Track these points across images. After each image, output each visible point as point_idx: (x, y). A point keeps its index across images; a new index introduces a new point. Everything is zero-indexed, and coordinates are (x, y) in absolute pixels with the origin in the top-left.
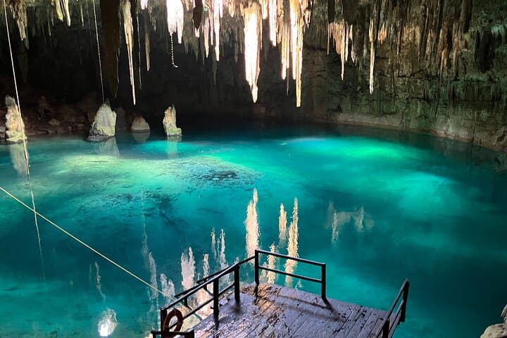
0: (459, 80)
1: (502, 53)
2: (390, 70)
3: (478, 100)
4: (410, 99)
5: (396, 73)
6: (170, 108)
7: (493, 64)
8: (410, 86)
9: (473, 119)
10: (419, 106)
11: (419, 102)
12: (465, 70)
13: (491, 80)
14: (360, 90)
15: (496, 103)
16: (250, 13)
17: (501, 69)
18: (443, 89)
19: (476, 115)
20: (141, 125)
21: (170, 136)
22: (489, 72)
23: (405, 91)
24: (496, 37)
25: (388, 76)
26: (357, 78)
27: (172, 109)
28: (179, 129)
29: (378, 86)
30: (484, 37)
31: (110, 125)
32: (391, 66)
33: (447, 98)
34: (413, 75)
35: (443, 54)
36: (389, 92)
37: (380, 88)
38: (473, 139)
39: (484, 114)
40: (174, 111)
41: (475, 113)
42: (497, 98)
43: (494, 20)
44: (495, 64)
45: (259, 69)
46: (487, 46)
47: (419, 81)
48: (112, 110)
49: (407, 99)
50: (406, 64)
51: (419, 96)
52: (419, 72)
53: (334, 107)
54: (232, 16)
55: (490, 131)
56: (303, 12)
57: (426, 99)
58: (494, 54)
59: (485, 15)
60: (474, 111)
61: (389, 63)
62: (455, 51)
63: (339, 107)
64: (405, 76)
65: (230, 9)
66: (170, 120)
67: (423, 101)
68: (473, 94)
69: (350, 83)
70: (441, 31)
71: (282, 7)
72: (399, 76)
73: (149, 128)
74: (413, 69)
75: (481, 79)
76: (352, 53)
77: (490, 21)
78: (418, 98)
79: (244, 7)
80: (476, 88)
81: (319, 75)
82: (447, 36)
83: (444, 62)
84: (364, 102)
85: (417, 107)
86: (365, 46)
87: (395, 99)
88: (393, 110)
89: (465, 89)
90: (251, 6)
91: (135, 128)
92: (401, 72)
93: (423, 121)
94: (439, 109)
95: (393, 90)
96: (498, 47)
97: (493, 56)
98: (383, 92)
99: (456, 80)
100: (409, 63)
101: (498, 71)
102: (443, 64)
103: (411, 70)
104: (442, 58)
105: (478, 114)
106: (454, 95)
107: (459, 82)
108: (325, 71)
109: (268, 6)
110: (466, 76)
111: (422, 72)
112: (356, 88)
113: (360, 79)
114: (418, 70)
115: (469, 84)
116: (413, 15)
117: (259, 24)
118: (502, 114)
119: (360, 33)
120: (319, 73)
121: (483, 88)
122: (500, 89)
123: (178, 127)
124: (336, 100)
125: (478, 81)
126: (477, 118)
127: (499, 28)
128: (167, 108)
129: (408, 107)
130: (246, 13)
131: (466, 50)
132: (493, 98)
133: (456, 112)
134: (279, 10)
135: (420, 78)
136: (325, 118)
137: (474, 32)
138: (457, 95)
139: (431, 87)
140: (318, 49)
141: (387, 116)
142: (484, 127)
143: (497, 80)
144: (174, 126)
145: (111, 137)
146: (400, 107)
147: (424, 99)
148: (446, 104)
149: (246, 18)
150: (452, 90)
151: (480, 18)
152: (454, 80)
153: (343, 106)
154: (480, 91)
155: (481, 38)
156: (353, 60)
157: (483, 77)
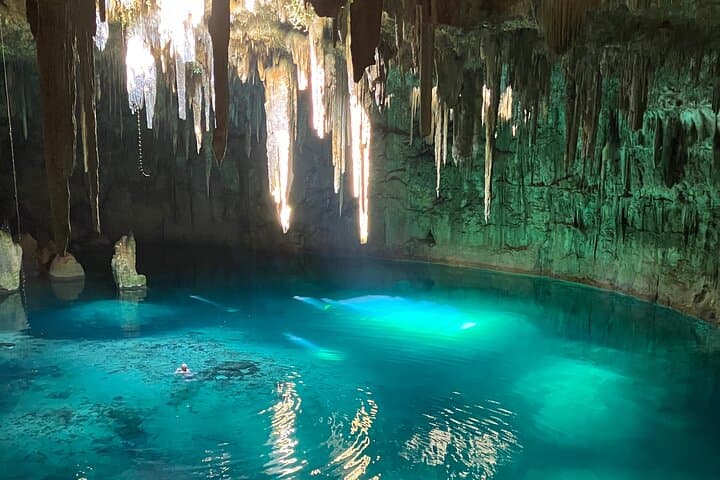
0: (631, 196)
1: (697, 155)
2: (517, 173)
3: (663, 231)
4: (552, 225)
5: (528, 179)
6: (125, 238)
7: (684, 173)
8: (550, 201)
9: (656, 263)
10: (567, 236)
11: (566, 230)
12: (641, 179)
13: (681, 198)
14: (467, 205)
15: (690, 237)
16: (276, 77)
17: (697, 182)
18: (605, 210)
19: (660, 256)
20: (69, 268)
21: (124, 289)
22: (679, 186)
23: (543, 211)
24: (689, 129)
25: (515, 183)
26: (461, 185)
27: (128, 240)
28: (142, 276)
29: (497, 200)
30: (670, 127)
31: (10, 270)
32: (520, 167)
33: (613, 224)
34: (555, 182)
35: (604, 151)
36: (516, 211)
37: (501, 204)
38: (657, 296)
39: (673, 255)
40: (133, 242)
41: (659, 252)
42: (692, 230)
43: (684, 101)
44: (687, 173)
45: (292, 175)
46: (675, 143)
47: (566, 193)
48: (15, 241)
49: (548, 224)
50: (545, 163)
51: (567, 220)
52: (567, 178)
53: (422, 235)
54: (244, 79)
55: (683, 284)
56: (370, 86)
57: (579, 224)
58: (686, 156)
59: (669, 92)
60: (656, 248)
61: (516, 161)
62: (624, 148)
63: (430, 234)
64: (542, 184)
65: (239, 69)
66: (124, 261)
67: (573, 228)
68: (655, 220)
69: (449, 194)
70: (601, 115)
71: (333, 70)
72: (532, 184)
73: (83, 273)
74: (555, 171)
75: (666, 195)
76: (454, 150)
77: (679, 103)
78: (564, 223)
79: (265, 67)
80: (659, 210)
81: (393, 178)
82: (610, 124)
83: (606, 165)
84: (473, 227)
85: (564, 239)
86: (475, 139)
87: (526, 224)
88: (524, 242)
89: (643, 211)
90: (278, 65)
91: (56, 273)
92: (535, 177)
93: (574, 262)
94: (600, 243)
95: (522, 209)
96: (691, 145)
97: (684, 159)
98: (505, 211)
99: (627, 195)
100: (549, 162)
101: (692, 185)
102: (606, 168)
103: (553, 174)
104: (604, 159)
105: (663, 254)
106: (624, 221)
107: (632, 200)
108: (404, 170)
109: (309, 68)
110: (643, 190)
111: (570, 179)
112: (460, 204)
113: (466, 187)
114: (565, 175)
115: (647, 203)
116: (555, 87)
117: (291, 97)
118: (701, 256)
119: (467, 117)
120: (394, 174)
121: (669, 211)
122: (697, 214)
123: (139, 274)
124: (425, 222)
125: (662, 199)
126: (663, 261)
127: (693, 116)
128: (119, 239)
129: (548, 237)
130: (269, 75)
131: (641, 147)
132: (686, 228)
133: (629, 250)
134: (329, 77)
135: (568, 189)
136: (407, 253)
137: (653, 119)
138: (630, 219)
139: (586, 204)
140: (392, 131)
141: (514, 252)
142: (673, 276)
143: (691, 198)
144: (133, 271)
145: (13, 292)
146: (534, 237)
147: (575, 225)
148: (612, 235)
149: (269, 84)
150: (620, 212)
151: (661, 97)
152: (624, 196)
153: (437, 234)
154: (665, 216)
155: (665, 128)
156: (456, 162)
157: (671, 194)
